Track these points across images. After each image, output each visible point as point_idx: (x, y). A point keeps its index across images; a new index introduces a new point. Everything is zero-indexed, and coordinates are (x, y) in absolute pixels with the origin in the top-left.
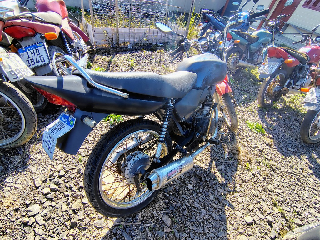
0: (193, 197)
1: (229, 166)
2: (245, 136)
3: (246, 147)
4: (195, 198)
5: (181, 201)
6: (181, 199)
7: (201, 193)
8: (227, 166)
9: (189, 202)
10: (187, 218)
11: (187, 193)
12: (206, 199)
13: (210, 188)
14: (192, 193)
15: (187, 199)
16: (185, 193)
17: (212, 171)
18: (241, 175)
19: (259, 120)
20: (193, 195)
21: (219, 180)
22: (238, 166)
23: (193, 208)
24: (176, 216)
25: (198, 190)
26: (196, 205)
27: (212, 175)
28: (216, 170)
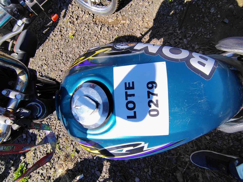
0: (141, 171)
1: (88, 167)
2: (43, 178)
3: (54, 168)
4: (140, 169)
5: (154, 177)
6: (153, 178)
7: (132, 169)
8: (90, 169)
9: (148, 171)
10: (158, 163)
11: (144, 178)
12: (131, 162)
13: (122, 167)
14: (139, 175)
15: (148, 174)
16: (146, 179)
17: (107, 176)
18: (86, 154)
19: (8, 179)
20: (140, 173)
21: (108, 165)
22: (81, 161)
23: (147, 165)
24: (168, 172)
25: (133, 173)
26: (143, 165)
27: (110, 173)
28: (103, 174)
